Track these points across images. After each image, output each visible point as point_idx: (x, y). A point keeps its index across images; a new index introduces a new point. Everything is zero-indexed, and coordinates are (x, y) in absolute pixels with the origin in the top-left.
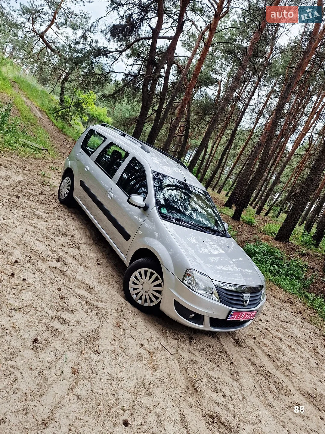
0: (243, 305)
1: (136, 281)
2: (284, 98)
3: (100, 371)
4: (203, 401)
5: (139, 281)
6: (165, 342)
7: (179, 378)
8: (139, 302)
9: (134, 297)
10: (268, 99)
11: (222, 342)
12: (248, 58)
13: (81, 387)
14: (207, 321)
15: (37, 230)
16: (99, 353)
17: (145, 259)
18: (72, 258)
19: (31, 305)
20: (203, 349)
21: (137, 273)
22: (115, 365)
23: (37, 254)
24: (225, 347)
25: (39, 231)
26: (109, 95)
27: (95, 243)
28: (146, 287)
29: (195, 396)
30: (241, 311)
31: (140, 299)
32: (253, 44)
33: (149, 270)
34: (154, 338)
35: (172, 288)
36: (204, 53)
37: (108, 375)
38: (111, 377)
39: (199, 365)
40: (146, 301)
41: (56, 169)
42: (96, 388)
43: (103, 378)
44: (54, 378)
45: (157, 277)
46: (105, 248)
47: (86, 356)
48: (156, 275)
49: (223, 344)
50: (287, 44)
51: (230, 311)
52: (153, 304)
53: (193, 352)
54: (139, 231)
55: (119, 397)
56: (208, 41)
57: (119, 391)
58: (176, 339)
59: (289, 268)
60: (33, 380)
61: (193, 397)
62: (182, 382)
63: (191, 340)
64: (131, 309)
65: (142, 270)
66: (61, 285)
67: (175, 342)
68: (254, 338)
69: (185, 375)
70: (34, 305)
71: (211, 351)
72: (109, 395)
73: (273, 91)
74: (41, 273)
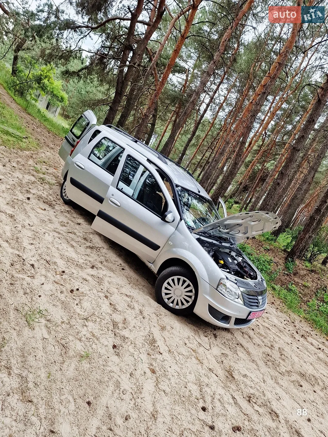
0: (258, 306)
1: (169, 287)
2: (258, 104)
3: (169, 369)
4: (241, 386)
5: (172, 287)
6: (199, 340)
7: (218, 370)
8: (171, 305)
9: (166, 301)
10: (228, 93)
11: (235, 335)
12: (220, 54)
13: (162, 383)
14: (233, 321)
15: (61, 236)
16: (162, 354)
17: (177, 268)
18: (101, 264)
19: (93, 314)
20: (225, 343)
21: (170, 280)
22: (176, 363)
23: (74, 262)
24: (239, 340)
25: (63, 237)
26: (74, 72)
27: (111, 247)
28: (178, 293)
29: (234, 383)
30: (257, 311)
31: (172, 302)
32: (226, 40)
33: (182, 278)
34: (191, 337)
35: (207, 294)
36: (180, 44)
37: (176, 372)
38: (178, 373)
39: (230, 357)
40: (177, 304)
41: (44, 162)
42: (172, 383)
43: (173, 375)
44: (142, 378)
45: (189, 284)
46: (121, 251)
47: (152, 357)
48: (188, 282)
49: (236, 337)
50: (250, 40)
51: (250, 312)
52: (184, 307)
53: (221, 346)
54: (170, 242)
55: (191, 389)
56: (185, 32)
57: (188, 384)
58: (206, 336)
59: (259, 263)
60: (130, 381)
61: (233, 384)
62: (221, 373)
63: (215, 336)
64: (165, 312)
65: (175, 278)
66: (106, 293)
67: (207, 339)
68: (253, 330)
69: (222, 366)
70: (96, 313)
71: (231, 344)
72: (183, 387)
73: (234, 86)
74: (86, 282)
